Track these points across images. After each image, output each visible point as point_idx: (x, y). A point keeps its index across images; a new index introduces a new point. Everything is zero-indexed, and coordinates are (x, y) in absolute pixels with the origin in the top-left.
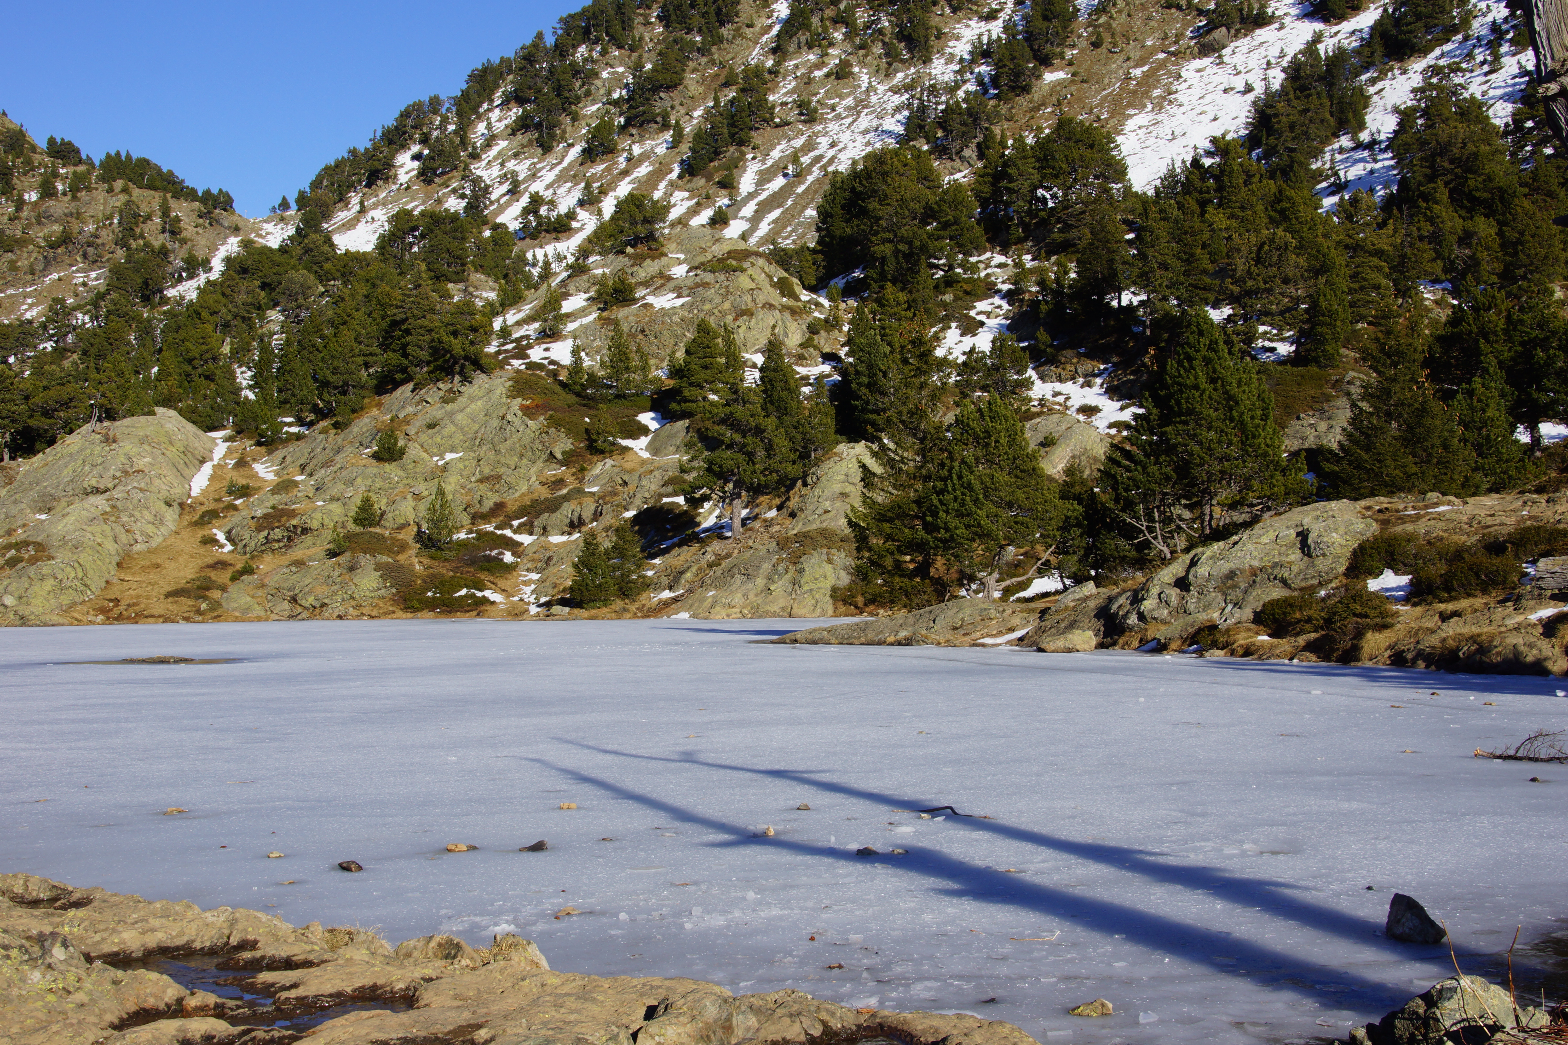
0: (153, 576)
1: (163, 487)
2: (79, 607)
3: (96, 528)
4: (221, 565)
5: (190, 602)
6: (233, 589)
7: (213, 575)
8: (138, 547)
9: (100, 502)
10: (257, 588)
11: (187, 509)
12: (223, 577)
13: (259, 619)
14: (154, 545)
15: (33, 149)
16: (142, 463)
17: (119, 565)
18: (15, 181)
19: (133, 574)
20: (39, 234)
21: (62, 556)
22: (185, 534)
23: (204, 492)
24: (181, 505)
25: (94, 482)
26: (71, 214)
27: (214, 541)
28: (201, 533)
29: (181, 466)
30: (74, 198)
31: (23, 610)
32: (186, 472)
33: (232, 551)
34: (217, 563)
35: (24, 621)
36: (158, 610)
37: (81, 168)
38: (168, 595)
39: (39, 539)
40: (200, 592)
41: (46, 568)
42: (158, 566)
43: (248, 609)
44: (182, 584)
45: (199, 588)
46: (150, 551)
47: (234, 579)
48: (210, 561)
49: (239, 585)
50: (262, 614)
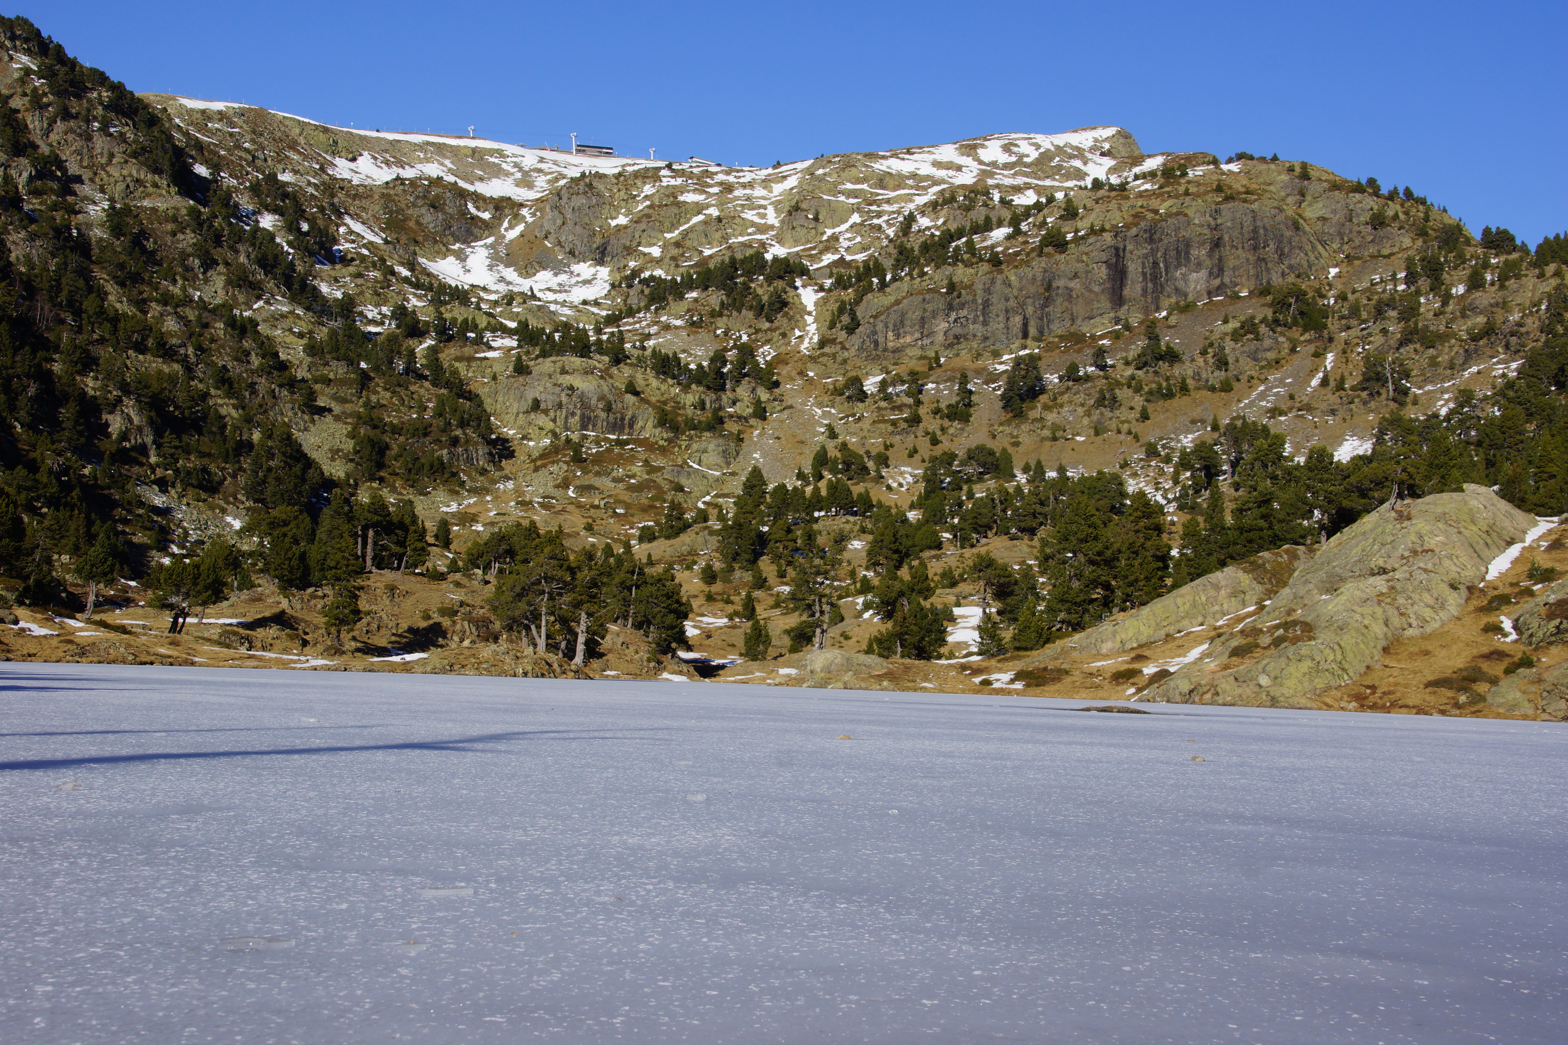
0: (1418, 664)
1: (1453, 568)
2: (1334, 692)
3: (1367, 610)
4: (1497, 655)
5: (1450, 694)
6: (1505, 683)
7: (1485, 666)
8: (1410, 632)
9: (1380, 583)
10: (1533, 683)
11: (1477, 593)
12: (1497, 669)
13: (1525, 717)
14: (1428, 629)
15: (1468, 241)
16: (1433, 542)
17: (1386, 650)
18: (1445, 276)
19: (1399, 661)
20: (1462, 328)
21: (1324, 636)
22: (1468, 620)
23: (1502, 576)
24: (1471, 589)
25: (1381, 562)
26: (1497, 304)
27: (1497, 629)
28: (1485, 620)
29: (1480, 546)
30: (1502, 287)
31: (1276, 692)
32: (1486, 553)
33: (1516, 641)
34: (1492, 653)
35: (1274, 703)
36: (1413, 699)
37: (1515, 256)
38: (1428, 685)
39: (1308, 619)
40: (1465, 684)
41: (1304, 648)
42: (1427, 653)
43: (1513, 707)
44: (1448, 673)
45: (1465, 679)
46: (1424, 637)
47: (1508, 671)
48: (1485, 650)
49: (1513, 678)
50: (1530, 712)
